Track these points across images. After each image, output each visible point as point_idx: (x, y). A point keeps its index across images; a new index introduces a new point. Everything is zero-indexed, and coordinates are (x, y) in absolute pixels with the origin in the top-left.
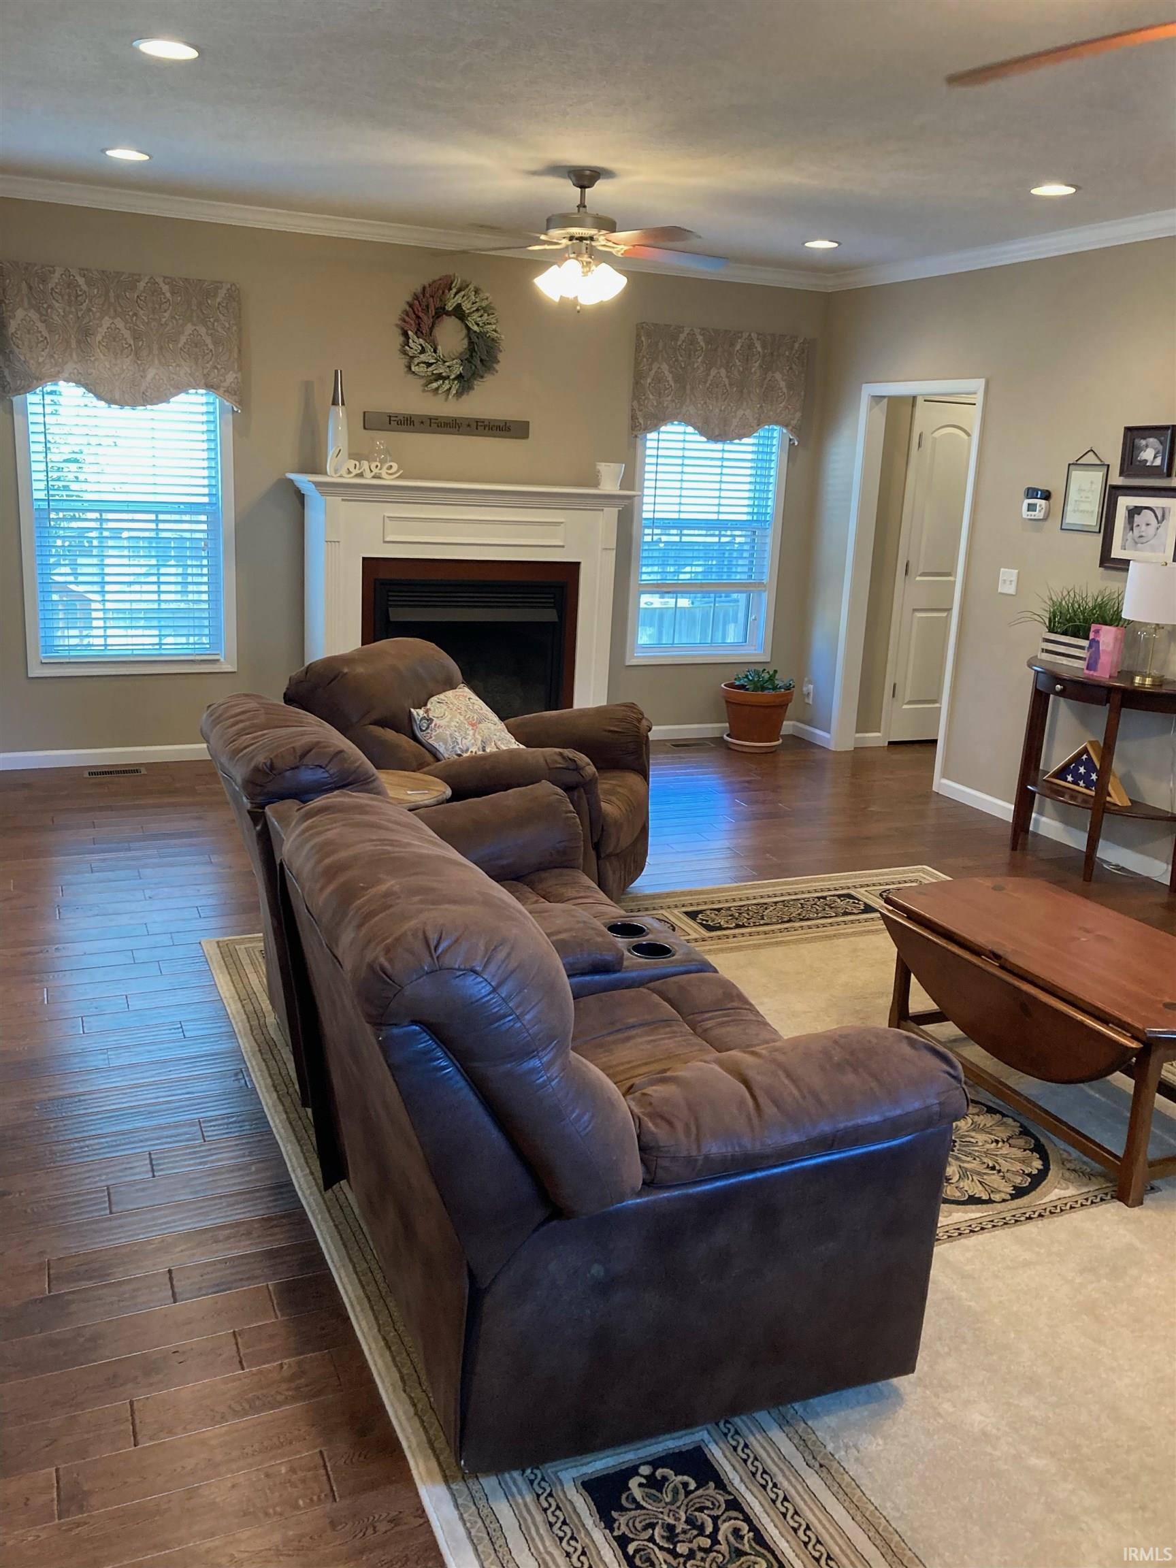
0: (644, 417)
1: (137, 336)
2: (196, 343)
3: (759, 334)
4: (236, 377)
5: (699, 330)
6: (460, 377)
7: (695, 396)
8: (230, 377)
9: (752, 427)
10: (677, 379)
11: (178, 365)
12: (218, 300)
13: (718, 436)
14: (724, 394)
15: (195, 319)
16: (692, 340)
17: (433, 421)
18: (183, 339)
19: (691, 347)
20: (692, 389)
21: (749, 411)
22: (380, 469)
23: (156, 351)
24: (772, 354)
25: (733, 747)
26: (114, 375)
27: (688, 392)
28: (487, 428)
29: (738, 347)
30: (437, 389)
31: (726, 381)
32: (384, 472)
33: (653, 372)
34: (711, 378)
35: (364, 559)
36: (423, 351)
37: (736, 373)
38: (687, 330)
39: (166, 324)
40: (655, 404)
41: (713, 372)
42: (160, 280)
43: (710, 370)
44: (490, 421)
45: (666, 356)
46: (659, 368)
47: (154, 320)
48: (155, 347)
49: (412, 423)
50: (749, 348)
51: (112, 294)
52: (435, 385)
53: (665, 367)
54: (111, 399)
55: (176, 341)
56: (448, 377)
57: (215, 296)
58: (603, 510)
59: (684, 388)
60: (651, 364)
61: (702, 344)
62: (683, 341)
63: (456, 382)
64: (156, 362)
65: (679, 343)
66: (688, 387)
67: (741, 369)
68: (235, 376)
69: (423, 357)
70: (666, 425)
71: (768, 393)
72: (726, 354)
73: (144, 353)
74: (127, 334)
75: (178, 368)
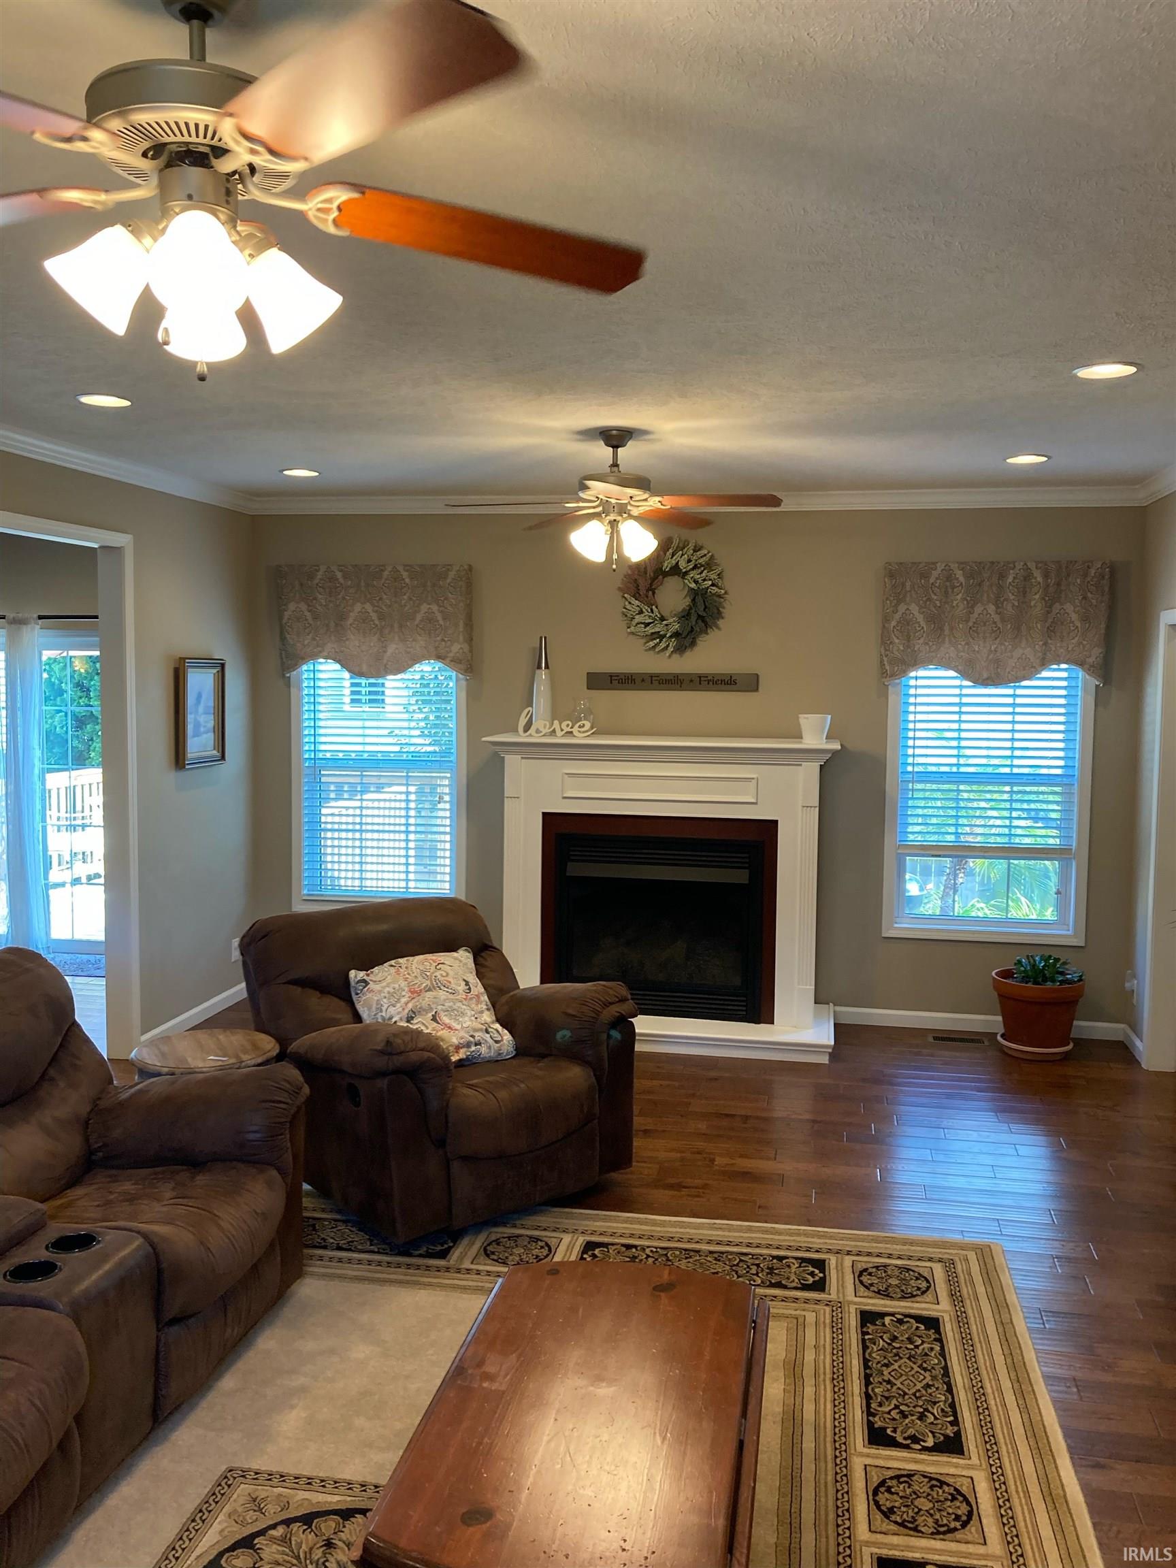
0: (890, 663)
1: (382, 617)
2: (430, 619)
3: (1037, 563)
4: (461, 648)
5: (957, 565)
6: (676, 635)
7: (955, 637)
8: (456, 648)
9: (1035, 667)
10: (931, 619)
11: (414, 640)
12: (448, 581)
13: (987, 679)
14: (994, 632)
15: (430, 598)
16: (949, 576)
17: (654, 678)
18: (419, 617)
19: (948, 584)
20: (952, 629)
21: (1029, 649)
22: (572, 728)
23: (396, 630)
24: (1059, 584)
25: (1010, 1052)
26: (362, 651)
27: (947, 632)
28: (711, 683)
29: (1010, 579)
30: (654, 647)
31: (997, 618)
32: (575, 730)
33: (897, 616)
34: (976, 615)
35: (544, 814)
36: (641, 612)
37: (1009, 608)
38: (940, 567)
39: (405, 606)
40: (902, 648)
41: (978, 609)
42: (400, 568)
43: (972, 607)
44: (714, 675)
45: (914, 596)
46: (908, 609)
47: (396, 602)
48: (396, 625)
49: (633, 681)
50: (1025, 580)
51: (363, 584)
52: (652, 644)
53: (914, 608)
54: (359, 672)
55: (414, 619)
56: (664, 636)
57: (445, 578)
58: (801, 765)
59: (942, 629)
60: (896, 606)
61: (962, 579)
62: (937, 579)
63: (673, 640)
64: (397, 638)
65: (932, 581)
66: (947, 628)
67: (1016, 604)
68: (459, 646)
69: (638, 618)
70: (916, 670)
71: (1052, 629)
72: (994, 589)
73: (386, 631)
74: (374, 616)
75: (414, 643)
